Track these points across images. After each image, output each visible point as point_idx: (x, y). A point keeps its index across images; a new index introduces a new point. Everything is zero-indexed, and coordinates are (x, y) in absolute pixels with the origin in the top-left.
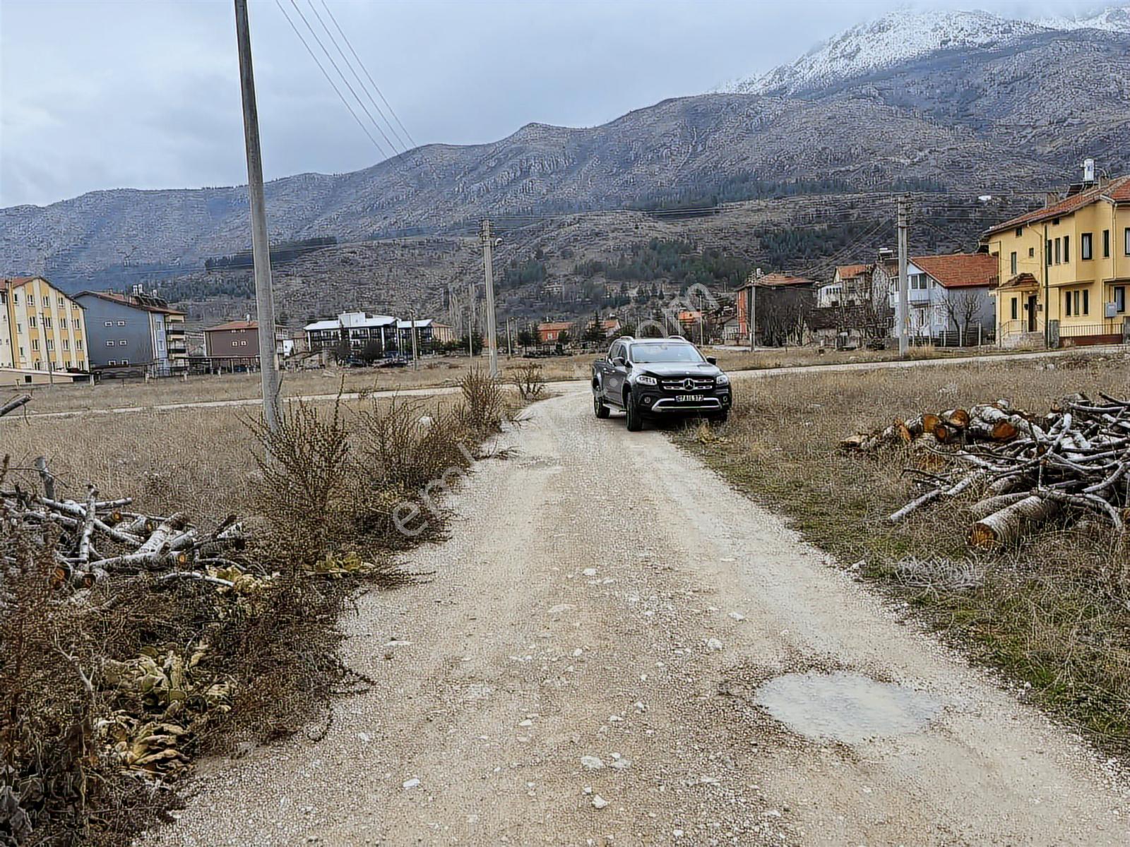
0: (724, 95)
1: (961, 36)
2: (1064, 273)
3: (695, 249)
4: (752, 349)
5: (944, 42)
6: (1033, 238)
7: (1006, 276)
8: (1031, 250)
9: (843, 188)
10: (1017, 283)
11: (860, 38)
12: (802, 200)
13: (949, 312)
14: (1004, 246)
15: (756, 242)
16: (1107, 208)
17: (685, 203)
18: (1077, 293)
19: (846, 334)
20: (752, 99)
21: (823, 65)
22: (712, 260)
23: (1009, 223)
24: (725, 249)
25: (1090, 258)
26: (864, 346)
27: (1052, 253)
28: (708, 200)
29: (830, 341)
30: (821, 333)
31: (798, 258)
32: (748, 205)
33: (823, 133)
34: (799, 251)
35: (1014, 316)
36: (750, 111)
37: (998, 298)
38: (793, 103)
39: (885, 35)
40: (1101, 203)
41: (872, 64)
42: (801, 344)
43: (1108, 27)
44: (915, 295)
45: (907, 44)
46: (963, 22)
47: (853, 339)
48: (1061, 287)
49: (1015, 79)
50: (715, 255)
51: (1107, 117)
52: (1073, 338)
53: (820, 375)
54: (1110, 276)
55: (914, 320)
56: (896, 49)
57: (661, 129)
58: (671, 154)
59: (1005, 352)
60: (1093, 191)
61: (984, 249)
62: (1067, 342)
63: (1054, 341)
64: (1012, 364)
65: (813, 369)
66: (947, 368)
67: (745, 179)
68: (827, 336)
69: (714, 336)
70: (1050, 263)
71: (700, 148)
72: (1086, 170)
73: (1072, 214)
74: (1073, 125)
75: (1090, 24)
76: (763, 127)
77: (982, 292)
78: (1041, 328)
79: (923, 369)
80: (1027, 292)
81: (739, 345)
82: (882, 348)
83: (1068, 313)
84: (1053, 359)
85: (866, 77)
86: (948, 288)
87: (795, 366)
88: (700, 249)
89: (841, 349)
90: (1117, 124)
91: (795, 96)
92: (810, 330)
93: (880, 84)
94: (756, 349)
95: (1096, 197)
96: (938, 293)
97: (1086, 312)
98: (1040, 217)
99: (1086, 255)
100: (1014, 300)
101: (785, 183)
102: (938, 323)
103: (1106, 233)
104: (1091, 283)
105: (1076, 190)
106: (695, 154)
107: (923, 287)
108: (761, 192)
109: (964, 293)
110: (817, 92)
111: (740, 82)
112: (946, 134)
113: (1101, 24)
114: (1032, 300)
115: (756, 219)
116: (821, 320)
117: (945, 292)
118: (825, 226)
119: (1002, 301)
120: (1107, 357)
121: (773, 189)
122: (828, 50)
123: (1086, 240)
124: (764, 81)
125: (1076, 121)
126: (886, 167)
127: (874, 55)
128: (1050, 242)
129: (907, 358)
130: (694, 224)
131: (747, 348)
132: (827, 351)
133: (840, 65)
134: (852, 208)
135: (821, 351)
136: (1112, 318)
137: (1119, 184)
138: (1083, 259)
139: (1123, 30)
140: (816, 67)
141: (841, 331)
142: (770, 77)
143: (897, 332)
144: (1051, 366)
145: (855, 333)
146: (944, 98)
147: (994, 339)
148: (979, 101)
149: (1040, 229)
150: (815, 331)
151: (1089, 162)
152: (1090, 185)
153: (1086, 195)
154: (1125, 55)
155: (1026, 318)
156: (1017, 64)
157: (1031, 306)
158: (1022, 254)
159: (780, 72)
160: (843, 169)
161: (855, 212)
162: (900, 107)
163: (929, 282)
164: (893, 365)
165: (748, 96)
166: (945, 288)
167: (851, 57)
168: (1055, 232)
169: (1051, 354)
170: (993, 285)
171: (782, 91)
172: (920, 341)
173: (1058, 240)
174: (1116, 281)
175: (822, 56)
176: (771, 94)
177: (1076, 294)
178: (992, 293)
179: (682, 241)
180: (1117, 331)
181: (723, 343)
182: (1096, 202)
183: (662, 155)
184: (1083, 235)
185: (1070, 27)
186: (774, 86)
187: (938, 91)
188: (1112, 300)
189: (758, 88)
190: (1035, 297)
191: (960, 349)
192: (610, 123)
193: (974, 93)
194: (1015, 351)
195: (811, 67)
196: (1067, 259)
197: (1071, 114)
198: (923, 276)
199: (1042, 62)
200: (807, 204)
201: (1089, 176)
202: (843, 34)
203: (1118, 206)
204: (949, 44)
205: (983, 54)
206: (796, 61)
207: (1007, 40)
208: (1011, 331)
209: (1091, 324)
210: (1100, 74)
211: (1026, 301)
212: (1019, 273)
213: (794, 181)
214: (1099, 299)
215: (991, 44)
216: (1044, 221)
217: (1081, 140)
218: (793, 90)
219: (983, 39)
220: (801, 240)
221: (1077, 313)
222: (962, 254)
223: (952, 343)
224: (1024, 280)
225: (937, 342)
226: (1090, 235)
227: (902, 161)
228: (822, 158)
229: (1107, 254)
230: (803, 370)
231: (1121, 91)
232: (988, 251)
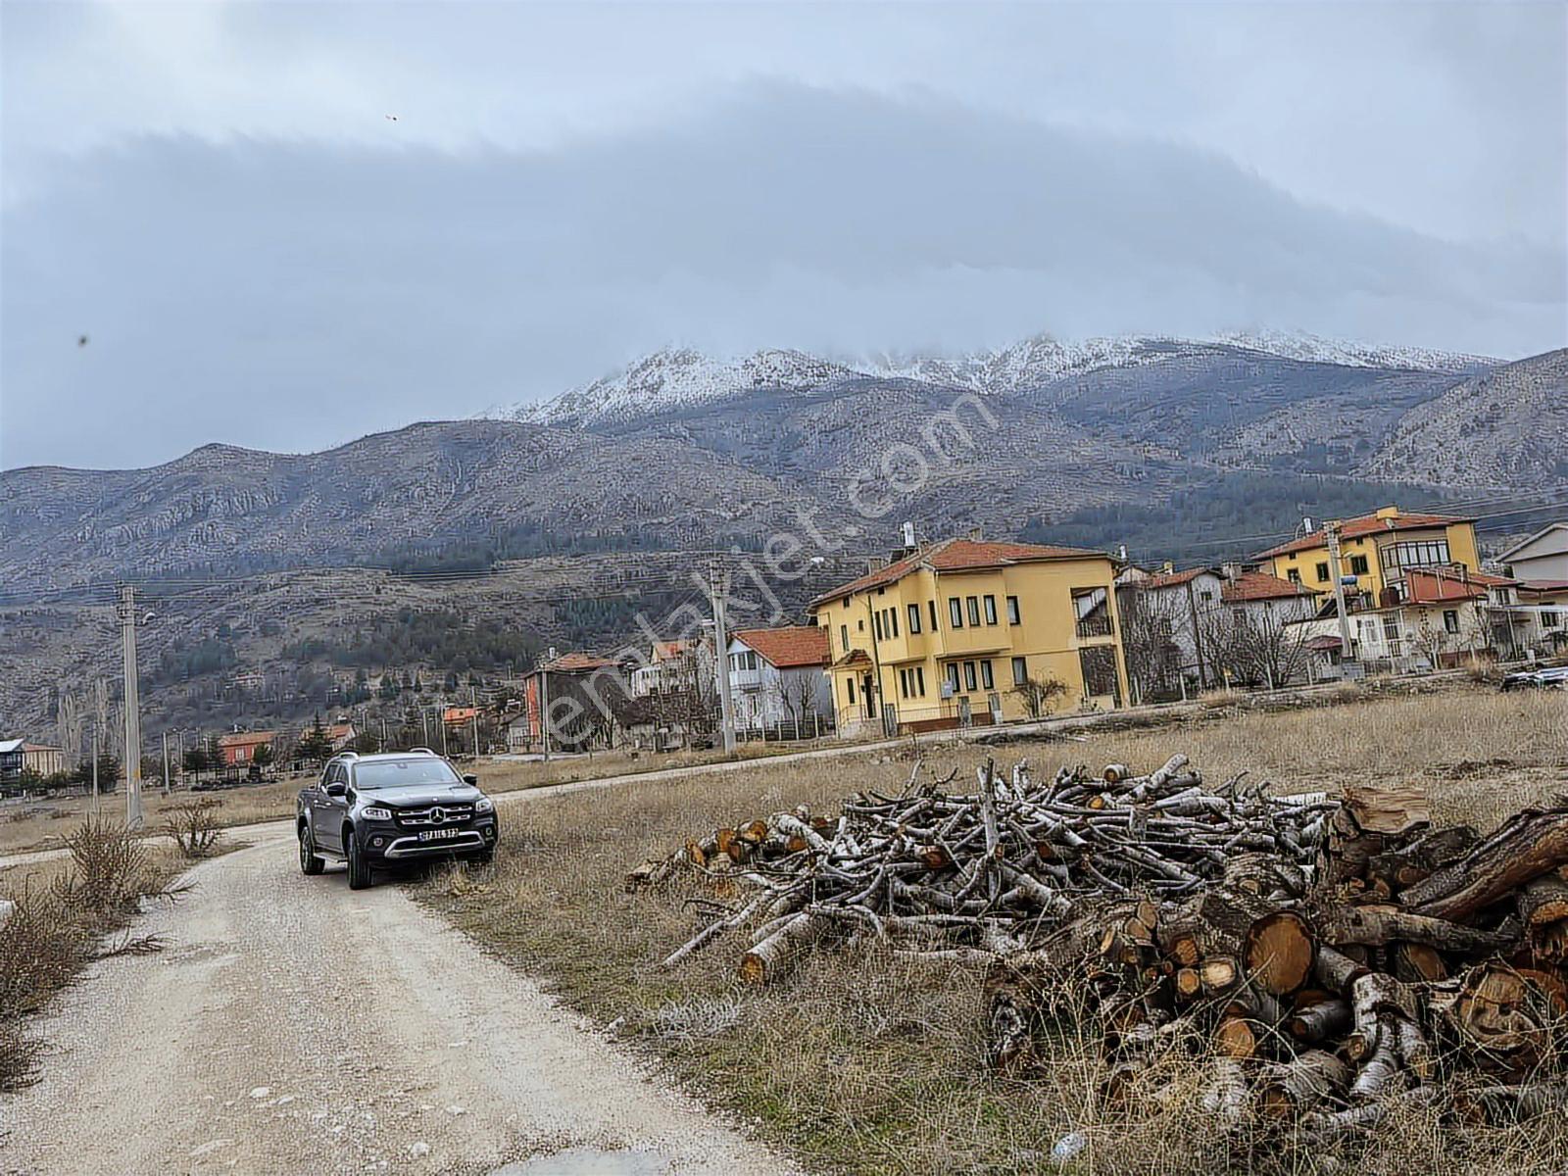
0: (496, 423)
1: (775, 377)
2: (895, 649)
3: (465, 621)
4: (547, 757)
5: (757, 382)
6: (859, 609)
7: (838, 653)
8: (861, 622)
9: (657, 544)
10: (850, 662)
11: (662, 368)
12: (608, 558)
13: (783, 697)
14: (833, 617)
15: (550, 613)
16: (928, 577)
17: (449, 558)
18: (911, 671)
19: (667, 730)
20: (535, 429)
21: (619, 396)
22: (491, 636)
23: (836, 592)
24: (507, 622)
25: (919, 632)
26: (688, 745)
27: (882, 626)
28: (479, 556)
29: (647, 741)
30: (636, 730)
31: (604, 632)
32: (536, 564)
33: (628, 477)
34: (607, 622)
35: (852, 700)
36: (533, 444)
37: (833, 679)
38: (588, 439)
39: (691, 368)
40: (921, 572)
41: (679, 400)
42: (611, 747)
43: (922, 378)
44: (750, 677)
45: (717, 380)
46: (776, 361)
47: (676, 736)
48: (894, 665)
49: (836, 428)
50: (495, 629)
52: (910, 723)
53: (627, 788)
54: (940, 652)
55: (745, 708)
56: (705, 384)
57: (411, 461)
58: (427, 494)
59: (842, 745)
60: (913, 558)
61: (814, 622)
62: (905, 730)
63: (892, 729)
64: (847, 759)
65: (617, 781)
66: (777, 768)
67: (531, 529)
68: (643, 735)
69: (494, 742)
70: (880, 638)
71: (467, 489)
72: (906, 534)
73: (896, 583)
75: (905, 373)
76: (551, 465)
77: (816, 672)
78: (879, 714)
79: (748, 771)
80: (862, 671)
81: (529, 753)
82: (710, 746)
83: (906, 695)
84: (888, 751)
85: (673, 413)
86: (780, 668)
87: (597, 778)
88: (471, 622)
89: (660, 751)
90: (943, 481)
91: (588, 429)
92: (622, 727)
93: (692, 423)
94: (551, 758)
95: (917, 565)
96: (769, 674)
97: (922, 693)
98: (864, 586)
99: (915, 629)
100: (850, 681)
101: (583, 536)
102: (772, 713)
103: (931, 603)
104: (923, 660)
105: (898, 556)
106: (460, 497)
107: (752, 667)
108: (554, 547)
109: (797, 673)
110: (617, 428)
111: (519, 407)
112: (767, 484)
113: (915, 373)
114: (868, 680)
115: (547, 582)
116: (633, 714)
117: (777, 673)
118: (637, 591)
119: (838, 680)
120: (942, 745)
121: (568, 544)
122: (626, 380)
123: (913, 612)
124: (549, 410)
126: (705, 520)
127: (677, 389)
128: (877, 614)
129: (734, 758)
130: (462, 588)
131: (539, 757)
132: (642, 754)
133: (642, 397)
134: (669, 568)
135: (635, 755)
136: (948, 699)
137: (939, 550)
138: (912, 633)
139: (937, 382)
140: (613, 399)
141: (660, 727)
142: (557, 404)
143: (727, 726)
144: (887, 759)
145: (678, 729)
146: (765, 444)
147: (833, 727)
148: (799, 451)
149: (865, 598)
150: (628, 728)
151: (908, 526)
152: (911, 550)
153: (908, 562)
155: (864, 701)
156: (835, 411)
157: (867, 688)
158: (852, 627)
159: (569, 399)
160: (655, 521)
161: (673, 575)
162: (716, 451)
163: (759, 661)
164: (715, 768)
165: (531, 426)
166: (777, 668)
167: (654, 389)
168: (881, 603)
169: (886, 745)
170: (826, 663)
171: (572, 423)
172: (752, 734)
173: (885, 611)
174: (947, 657)
175: (619, 385)
176: (559, 425)
177: (910, 672)
178: (825, 673)
179: (446, 612)
180: (955, 714)
181: (508, 751)
182: (917, 570)
183: (413, 497)
184: (909, 606)
185: (886, 375)
186: (561, 416)
187: (755, 436)
188: (947, 678)
189: (541, 416)
190: (871, 677)
191: (797, 742)
192: (338, 449)
193: (794, 442)
194: (851, 743)
195: (607, 397)
196: (896, 634)
198: (751, 654)
199: (861, 411)
200: (614, 563)
201: (910, 541)
202: (643, 361)
203: (939, 575)
204: (763, 384)
205: (801, 399)
206: (589, 387)
207: (823, 385)
208: (851, 719)
209: (925, 707)
211: (862, 683)
212: (851, 649)
213: (595, 535)
214: (933, 678)
215: (807, 388)
216: (870, 590)
218: (586, 422)
219: (797, 381)
220: (609, 609)
221: (914, 695)
222: (791, 626)
223: (789, 736)
224: (856, 657)
225: (771, 736)
226: (916, 606)
227: (723, 514)
228: (627, 507)
229: (935, 628)
230: (606, 783)
232: (816, 623)
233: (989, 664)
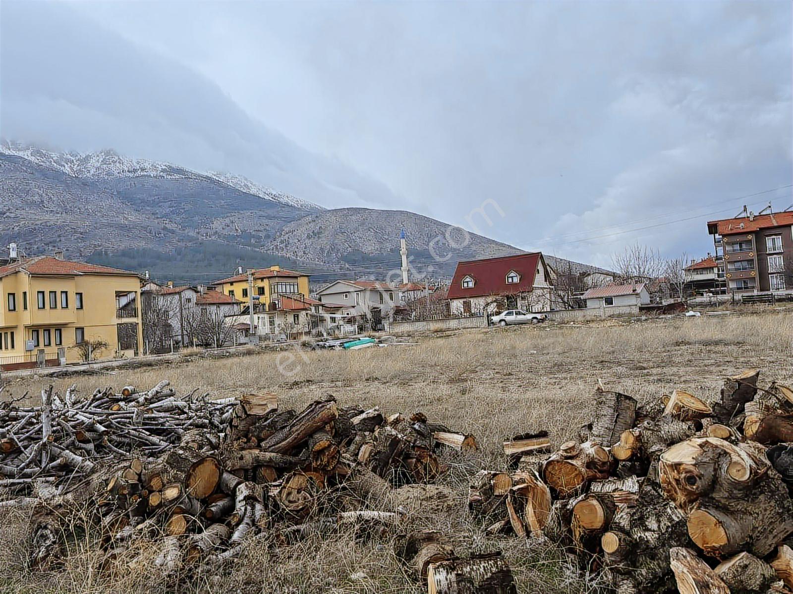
16: (24, 278)
18: (6, 334)
25: (14, 309)
40: (19, 273)
43: (32, 159)
51: (33, 216)
52: (2, 366)
54: (28, 322)
60: (15, 265)
72: (11, 250)
73: (0, 279)
74: (10, 217)
75: (21, 154)
83: (2, 348)
90: (41, 222)
95: (17, 270)
97: (13, 347)
99: (12, 308)
103: (25, 293)
104: (16, 327)
105: (5, 262)
113: (26, 155)
120: (23, 378)
123: (11, 297)
125: (12, 215)
136: (31, 350)
137: (33, 262)
138: (9, 310)
139: (42, 163)
151: (13, 245)
152: (14, 260)
153: (11, 267)
154: (44, 179)
174: (33, 326)
180: (34, 360)
182: (17, 272)
184: (9, 294)
185: (7, 152)
188: (31, 339)
197: (9, 210)
201: (13, 254)
203: (32, 277)
209: (15, 355)
210: (28, 188)
214: (21, 337)
217: (16, 229)
221: (6, 348)
226: (14, 294)
229: (25, 308)
231: (42, 202)
233: (60, 331)
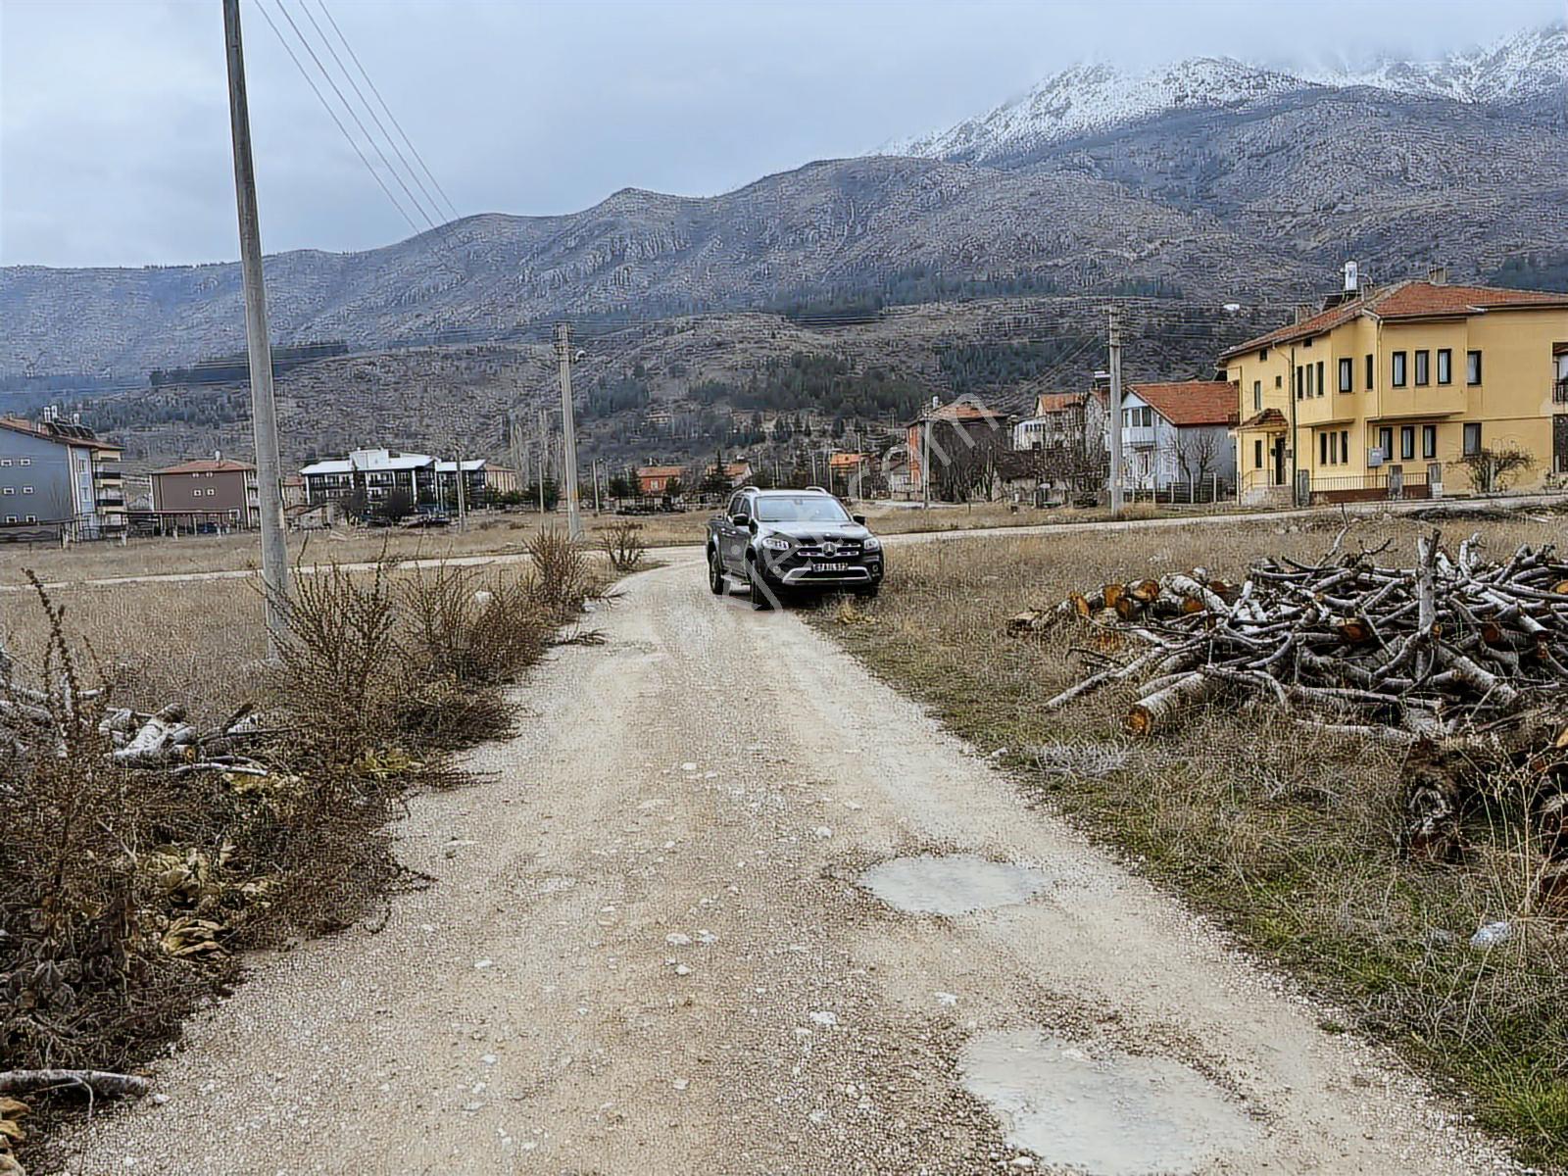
0: (891, 159)
1: (1201, 91)
2: (1318, 409)
3: (853, 368)
4: (926, 505)
5: (1179, 99)
6: (1279, 363)
7: (1248, 412)
8: (1279, 379)
9: (1051, 290)
10: (1261, 422)
11: (1070, 89)
12: (996, 304)
13: (1180, 457)
14: (1246, 372)
15: (935, 361)
16: (1370, 327)
17: (839, 304)
18: (1334, 435)
19: (1049, 486)
20: (929, 165)
21: (1021, 124)
22: (876, 384)
23: (1251, 343)
24: (893, 369)
25: (1350, 390)
26: (1071, 502)
27: (1303, 383)
28: (869, 301)
29: (1027, 495)
30: (1016, 484)
31: (990, 383)
32: (923, 309)
33: (1022, 214)
34: (992, 373)
35: (1259, 464)
36: (926, 181)
37: (1239, 441)
38: (985, 173)
39: (1103, 86)
40: (1360, 320)
41: (1086, 124)
42: (990, 499)
43: (1388, 85)
44: (1143, 435)
45: (1132, 99)
46: (1205, 72)
47: (1058, 492)
48: (1314, 428)
49: (1271, 150)
50: (880, 377)
51: (1387, 204)
52: (1326, 493)
53: (1008, 539)
54: (1374, 414)
55: (1135, 467)
56: (1118, 104)
57: (806, 202)
58: (820, 237)
59: (1243, 511)
60: (1354, 303)
61: (1222, 376)
62: (1318, 499)
63: (1303, 497)
64: (1247, 526)
65: (996, 532)
66: (1167, 531)
67: (919, 273)
68: (1023, 489)
69: (878, 488)
70: (1300, 396)
71: (859, 230)
72: (1347, 276)
73: (1327, 333)
74: (1344, 213)
75: (1366, 80)
76: (944, 202)
77: (1220, 431)
78: (1289, 481)
79: (1136, 531)
80: (1274, 433)
81: (909, 500)
82: (1094, 504)
83: (1324, 461)
84: (1297, 519)
85: (1080, 140)
86: (1179, 426)
87: (976, 528)
88: (859, 368)
89: (1040, 506)
90: (1399, 213)
91: (985, 163)
92: (1002, 480)
93: (1097, 152)
94: (930, 506)
95: (1357, 313)
96: (1165, 432)
97: (1345, 459)
98: (1287, 336)
99: (1345, 386)
100: (1258, 444)
101: (973, 280)
102: (1165, 473)
103: (1370, 358)
104: (1350, 423)
105: (1334, 301)
106: (852, 239)
107: (1147, 424)
108: (942, 292)
109: (1197, 432)
110: (1014, 160)
111: (913, 141)
112: (1182, 221)
113: (1378, 80)
114: (1280, 443)
115: (934, 329)
116: (1017, 467)
117: (1174, 431)
118: (1026, 340)
119: (1245, 444)
120: (1362, 517)
121: (957, 289)
122: (1029, 105)
123: (1345, 367)
124: (945, 142)
125: (1348, 208)
126: (1105, 262)
127: (1088, 112)
128: (1300, 369)
129: (1120, 518)
130: (850, 334)
131: (919, 505)
132: (1022, 508)
133: (1044, 124)
134: (1062, 315)
135: (1014, 509)
136: (1376, 467)
137: (1387, 295)
138: (1341, 391)
139: (1406, 90)
140: (1014, 126)
141: (1042, 482)
142: (953, 136)
143: (1113, 484)
144: (1294, 529)
145: (1060, 485)
146: (1179, 173)
147: (1233, 493)
148: (1223, 179)
149: (1287, 351)
150: (1009, 482)
151: (1350, 266)
152: (1352, 295)
153: (1345, 309)
154: (1410, 123)
155: (1273, 466)
156: (1274, 130)
157: (1278, 452)
158: (1268, 383)
159: (967, 129)
160: (1050, 263)
161: (1065, 322)
162: (1123, 182)
163: (1155, 418)
164: (1100, 526)
165: (925, 161)
166: (1175, 426)
167: (1059, 114)
168: (1305, 357)
169: (1295, 514)
170: (1233, 423)
171: (968, 156)
172: (1141, 495)
173: (1310, 366)
174: (1381, 420)
175: (1021, 111)
176: (955, 159)
177: (1332, 436)
178: (1230, 433)
179: (836, 358)
180: (1381, 484)
181: (890, 497)
182: (1356, 319)
183: (807, 239)
184: (1341, 361)
185: (1341, 83)
186: (957, 149)
187: (1171, 164)
188: (1377, 445)
189: (937, 150)
190: (1283, 440)
191: (1191, 506)
192: (738, 191)
193: (1218, 168)
194: (1254, 510)
195: (1007, 126)
196: (1321, 392)
197: (1342, 197)
198: (1147, 410)
199: (1304, 129)
200: (1006, 309)
201: (1351, 284)
202: (1048, 82)
203: (1384, 324)
204: (1186, 100)
205: (1229, 116)
206: (988, 116)
207: (1260, 98)
208: (1256, 485)
209: (1349, 475)
210: (1379, 146)
211: (1273, 446)
212: (1263, 408)
213: (985, 278)
214: (1360, 443)
215: (1241, 102)
216: (1294, 342)
217: (1354, 233)
218: (983, 155)
219: (1229, 95)
220: (994, 359)
221: (1334, 461)
222: (1196, 381)
223: (1182, 498)
224: (1270, 417)
225: (1162, 498)
226: (1349, 361)
227: (1126, 255)
228: (1022, 248)
229: (1370, 386)
230: (985, 533)
231: (1405, 170)
232: (1225, 378)
233: (1433, 430)
